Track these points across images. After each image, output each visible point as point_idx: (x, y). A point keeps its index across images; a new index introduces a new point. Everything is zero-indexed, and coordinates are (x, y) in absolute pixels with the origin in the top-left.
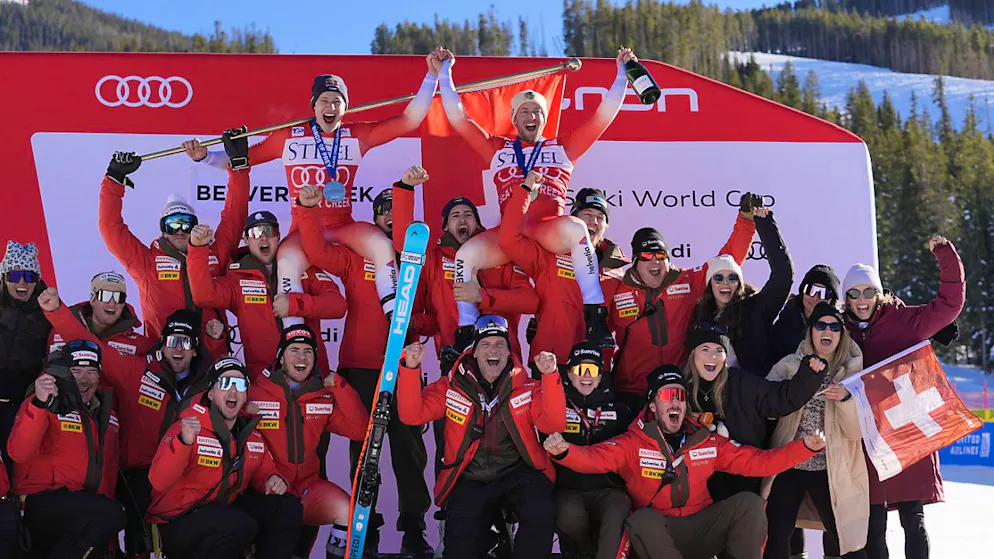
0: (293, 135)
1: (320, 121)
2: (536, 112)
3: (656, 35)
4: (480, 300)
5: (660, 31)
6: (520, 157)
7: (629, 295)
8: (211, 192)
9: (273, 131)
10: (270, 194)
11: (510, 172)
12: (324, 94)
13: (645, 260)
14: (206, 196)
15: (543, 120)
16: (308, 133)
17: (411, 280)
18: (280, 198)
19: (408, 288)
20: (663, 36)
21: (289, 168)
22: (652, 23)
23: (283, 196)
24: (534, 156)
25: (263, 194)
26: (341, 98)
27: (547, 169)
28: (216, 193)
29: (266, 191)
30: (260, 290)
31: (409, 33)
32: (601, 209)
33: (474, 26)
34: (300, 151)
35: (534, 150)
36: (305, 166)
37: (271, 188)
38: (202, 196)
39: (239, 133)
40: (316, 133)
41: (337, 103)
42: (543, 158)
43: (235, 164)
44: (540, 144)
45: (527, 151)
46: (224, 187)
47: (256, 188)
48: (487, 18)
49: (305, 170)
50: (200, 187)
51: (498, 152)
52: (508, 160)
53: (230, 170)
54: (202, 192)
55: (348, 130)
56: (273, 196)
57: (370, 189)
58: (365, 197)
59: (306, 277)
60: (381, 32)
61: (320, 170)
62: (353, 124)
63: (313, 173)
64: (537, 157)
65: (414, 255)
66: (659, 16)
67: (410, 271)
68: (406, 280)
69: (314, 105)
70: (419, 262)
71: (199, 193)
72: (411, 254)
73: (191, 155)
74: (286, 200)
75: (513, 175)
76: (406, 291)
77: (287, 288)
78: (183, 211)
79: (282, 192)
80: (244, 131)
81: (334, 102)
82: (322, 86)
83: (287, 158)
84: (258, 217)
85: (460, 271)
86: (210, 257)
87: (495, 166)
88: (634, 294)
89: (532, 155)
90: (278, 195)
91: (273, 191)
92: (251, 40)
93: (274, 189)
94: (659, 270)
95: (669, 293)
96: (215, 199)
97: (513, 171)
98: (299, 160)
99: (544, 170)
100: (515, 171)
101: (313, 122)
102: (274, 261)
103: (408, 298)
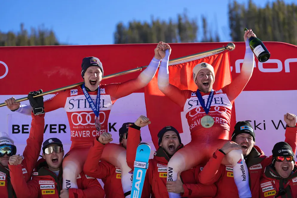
0: (71, 94)
1: (88, 85)
2: (209, 75)
3: (284, 23)
4: (182, 191)
5: (286, 21)
6: (202, 101)
7: (269, 183)
8: (21, 129)
9: (59, 92)
10: (55, 129)
11: (196, 110)
12: (90, 69)
13: (280, 161)
14: (17, 131)
15: (213, 79)
16: (80, 93)
17: (140, 178)
18: (62, 131)
19: (139, 183)
20: (289, 24)
21: (69, 114)
22: (281, 16)
23: (63, 130)
24: (210, 100)
25: (51, 129)
26: (99, 70)
27: (219, 108)
28: (23, 129)
29: (53, 127)
30: (51, 186)
31: (136, 27)
32: (250, 133)
33: (175, 21)
34: (76, 103)
35: (209, 97)
36: (79, 112)
37: (56, 125)
38: (15, 131)
39: (38, 94)
40: (85, 92)
41: (98, 72)
42: (215, 101)
43: (36, 111)
44: (212, 93)
45: (205, 97)
46: (28, 125)
47: (47, 125)
48: (182, 16)
49: (79, 115)
50: (13, 126)
51: (188, 100)
52: (194, 104)
53: (33, 115)
54: (15, 129)
55: (104, 89)
56: (57, 130)
57: (115, 124)
58: (112, 129)
59: (80, 177)
60: (120, 28)
61: (88, 115)
62: (107, 86)
63: (84, 116)
64: (211, 101)
65: (142, 163)
66: (286, 12)
67: (140, 173)
68: (137, 178)
69: (83, 75)
70: (145, 167)
71: (13, 129)
72: (140, 163)
73: (10, 107)
74: (65, 132)
75: (198, 112)
76: (137, 185)
77: (68, 186)
78: (7, 143)
79: (62, 127)
80: (41, 93)
81: (96, 73)
82: (88, 63)
83: (68, 108)
84: (50, 141)
85: (170, 174)
86: (23, 169)
87: (187, 108)
88: (273, 183)
89: (208, 99)
90: (60, 129)
91: (57, 127)
92: (42, 34)
93: (58, 126)
94: (288, 168)
95: (294, 181)
96: (23, 132)
97: (198, 110)
98: (75, 109)
99: (217, 108)
100: (200, 109)
101: (83, 85)
102: (61, 168)
103: (138, 189)
